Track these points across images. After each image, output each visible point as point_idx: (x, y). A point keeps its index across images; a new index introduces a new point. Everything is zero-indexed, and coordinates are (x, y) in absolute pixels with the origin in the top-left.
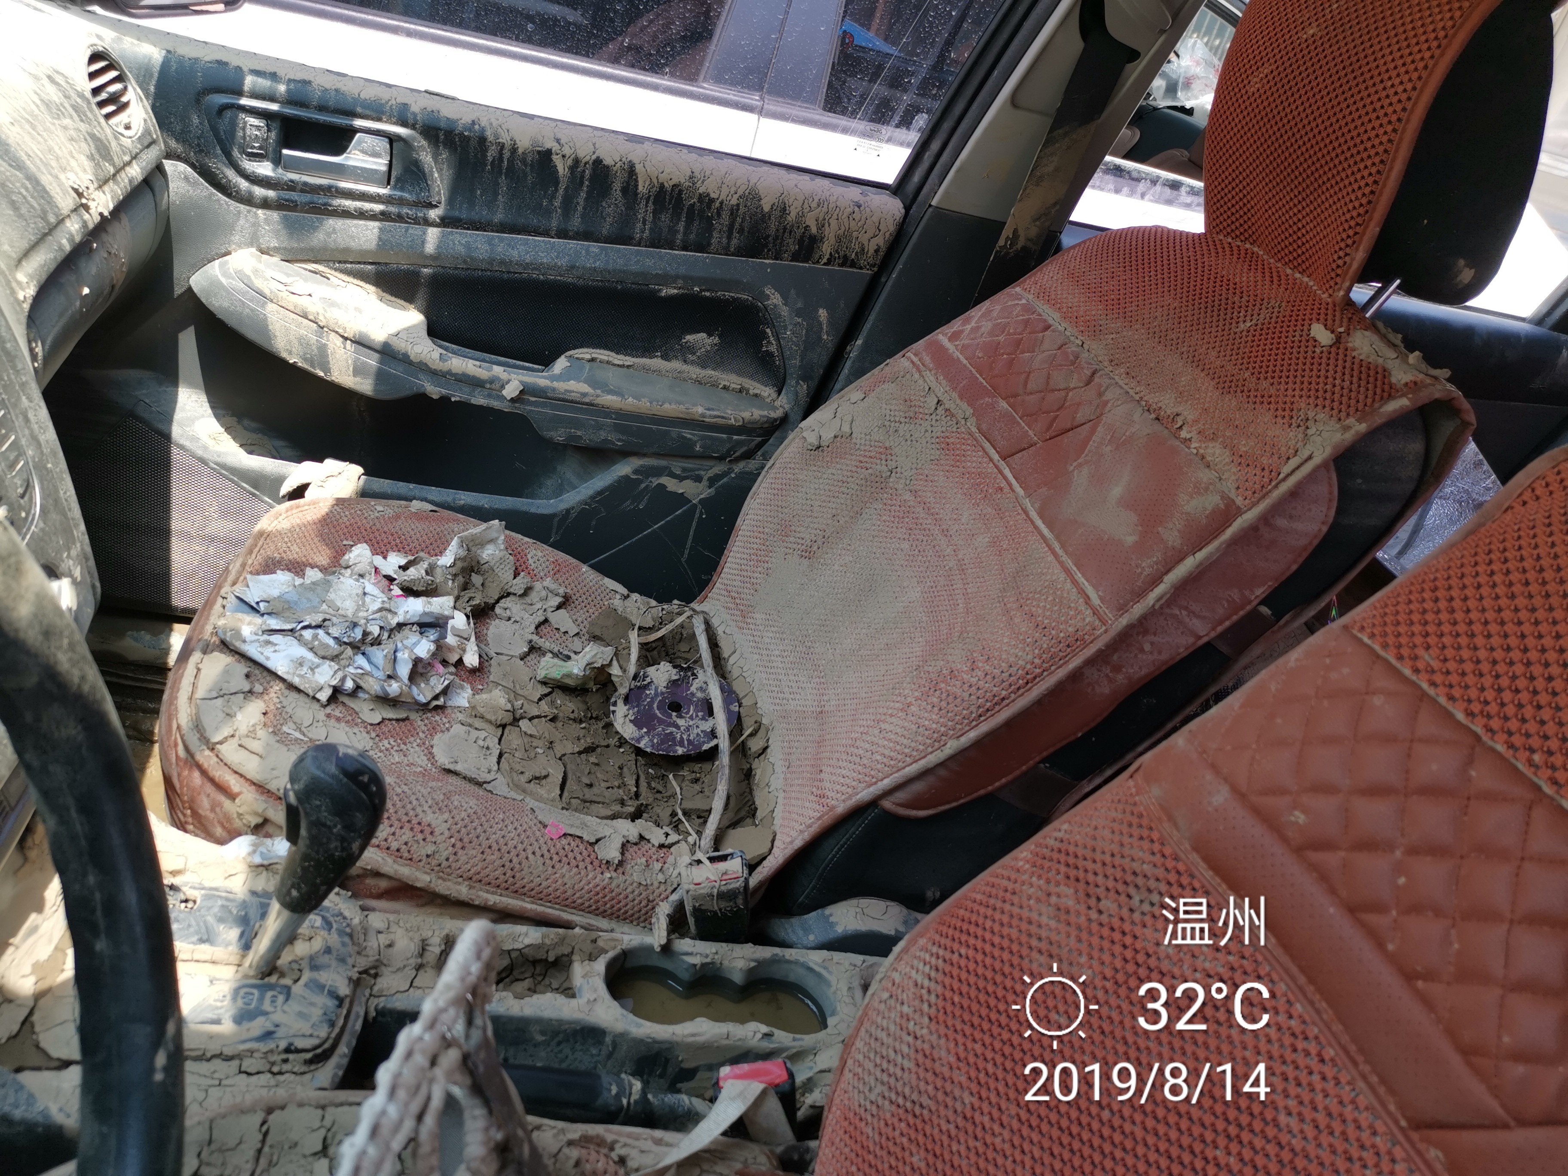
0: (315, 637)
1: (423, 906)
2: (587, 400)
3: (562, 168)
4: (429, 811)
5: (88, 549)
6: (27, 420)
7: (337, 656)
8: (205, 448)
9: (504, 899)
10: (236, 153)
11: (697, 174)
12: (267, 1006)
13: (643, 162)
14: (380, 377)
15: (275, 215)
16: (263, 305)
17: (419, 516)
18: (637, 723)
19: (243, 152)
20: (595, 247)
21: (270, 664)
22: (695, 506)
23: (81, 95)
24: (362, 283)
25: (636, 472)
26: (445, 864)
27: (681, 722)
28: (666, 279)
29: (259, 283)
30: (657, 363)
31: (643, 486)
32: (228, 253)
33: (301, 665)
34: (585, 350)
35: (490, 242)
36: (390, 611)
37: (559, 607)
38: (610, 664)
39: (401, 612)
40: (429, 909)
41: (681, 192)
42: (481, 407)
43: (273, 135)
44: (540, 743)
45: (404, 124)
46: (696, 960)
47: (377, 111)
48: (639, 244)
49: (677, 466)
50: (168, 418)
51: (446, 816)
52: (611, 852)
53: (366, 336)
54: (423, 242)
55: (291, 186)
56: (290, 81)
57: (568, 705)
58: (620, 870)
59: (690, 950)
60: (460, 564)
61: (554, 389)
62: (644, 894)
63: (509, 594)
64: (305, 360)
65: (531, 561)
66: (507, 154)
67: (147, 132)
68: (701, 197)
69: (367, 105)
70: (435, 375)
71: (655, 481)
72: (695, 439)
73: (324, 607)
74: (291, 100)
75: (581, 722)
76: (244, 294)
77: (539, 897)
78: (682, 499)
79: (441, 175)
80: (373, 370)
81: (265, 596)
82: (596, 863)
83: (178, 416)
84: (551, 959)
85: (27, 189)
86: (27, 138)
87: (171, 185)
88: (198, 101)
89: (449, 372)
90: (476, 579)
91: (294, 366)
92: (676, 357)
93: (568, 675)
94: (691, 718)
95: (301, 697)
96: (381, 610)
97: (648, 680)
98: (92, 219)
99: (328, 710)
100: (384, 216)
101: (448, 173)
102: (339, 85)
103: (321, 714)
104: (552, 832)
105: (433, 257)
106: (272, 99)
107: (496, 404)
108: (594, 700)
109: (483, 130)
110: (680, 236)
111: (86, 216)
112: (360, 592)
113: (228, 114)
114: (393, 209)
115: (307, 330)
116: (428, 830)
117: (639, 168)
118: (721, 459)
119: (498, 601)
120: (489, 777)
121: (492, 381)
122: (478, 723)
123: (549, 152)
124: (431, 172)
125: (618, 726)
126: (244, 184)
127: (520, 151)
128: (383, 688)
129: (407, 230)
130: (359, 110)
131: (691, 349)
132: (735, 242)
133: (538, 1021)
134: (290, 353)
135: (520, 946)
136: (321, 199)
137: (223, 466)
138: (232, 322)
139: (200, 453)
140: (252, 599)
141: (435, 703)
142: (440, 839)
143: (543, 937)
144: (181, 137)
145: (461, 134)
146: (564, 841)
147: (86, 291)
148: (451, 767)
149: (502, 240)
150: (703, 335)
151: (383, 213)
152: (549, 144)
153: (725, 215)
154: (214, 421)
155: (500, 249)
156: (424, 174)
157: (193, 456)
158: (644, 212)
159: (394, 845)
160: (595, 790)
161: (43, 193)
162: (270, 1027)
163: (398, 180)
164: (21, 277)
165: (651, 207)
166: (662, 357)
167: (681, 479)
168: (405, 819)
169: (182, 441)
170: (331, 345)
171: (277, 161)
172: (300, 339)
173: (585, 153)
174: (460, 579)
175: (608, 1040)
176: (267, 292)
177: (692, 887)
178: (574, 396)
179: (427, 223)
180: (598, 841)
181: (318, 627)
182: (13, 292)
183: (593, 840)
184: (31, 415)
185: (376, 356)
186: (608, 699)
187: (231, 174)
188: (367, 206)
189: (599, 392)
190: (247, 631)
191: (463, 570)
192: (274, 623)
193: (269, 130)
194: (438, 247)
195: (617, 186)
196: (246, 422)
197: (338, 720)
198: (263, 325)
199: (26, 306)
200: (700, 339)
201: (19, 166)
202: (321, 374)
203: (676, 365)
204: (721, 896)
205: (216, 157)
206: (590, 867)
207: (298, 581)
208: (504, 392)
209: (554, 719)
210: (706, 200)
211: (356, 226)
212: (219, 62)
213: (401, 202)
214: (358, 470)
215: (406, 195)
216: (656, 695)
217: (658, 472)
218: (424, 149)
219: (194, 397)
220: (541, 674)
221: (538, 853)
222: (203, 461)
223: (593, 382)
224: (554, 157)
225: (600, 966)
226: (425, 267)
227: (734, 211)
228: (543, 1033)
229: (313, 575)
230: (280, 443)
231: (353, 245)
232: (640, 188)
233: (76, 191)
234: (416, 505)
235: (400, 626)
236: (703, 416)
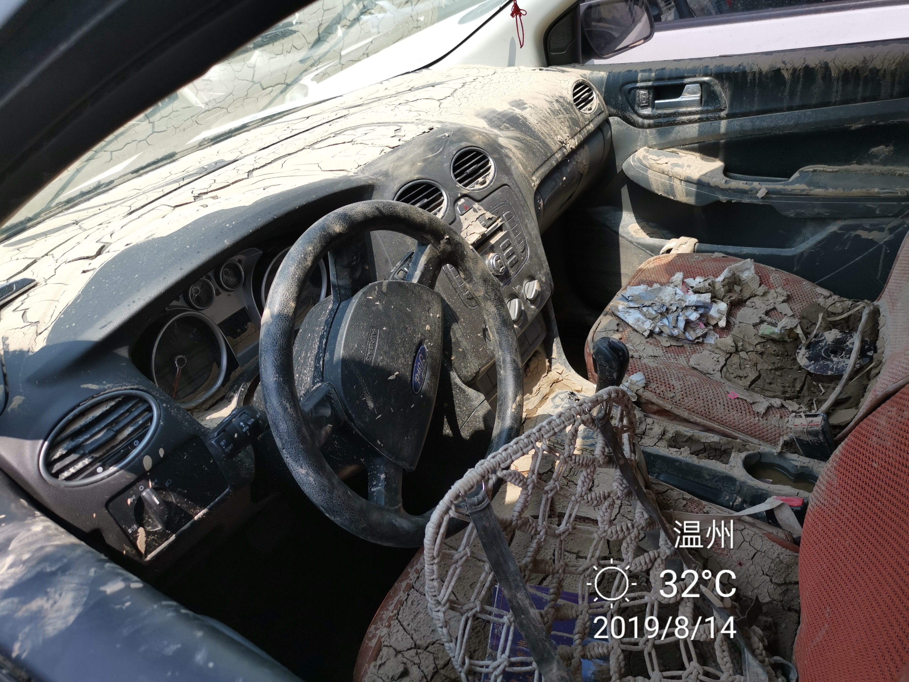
0: (647, 310)
1: (672, 420)
2: (804, 193)
3: (787, 75)
4: (674, 380)
5: (549, 271)
6: (527, 227)
7: (654, 318)
8: (632, 236)
9: (704, 421)
10: (636, 107)
11: (868, 58)
12: (594, 436)
13: (833, 61)
14: (698, 195)
15: (654, 130)
16: (647, 171)
17: (715, 260)
18: (810, 359)
19: (639, 106)
20: (809, 112)
21: (626, 320)
22: (881, 246)
23: (569, 103)
24: (693, 153)
25: (841, 229)
26: (678, 402)
27: (835, 359)
28: (855, 120)
29: (644, 162)
30: (854, 167)
31: (846, 236)
32: (636, 151)
33: (639, 321)
34: (810, 166)
35: (752, 121)
36: (683, 300)
37: (784, 302)
38: (796, 327)
39: (687, 301)
40: (674, 422)
41: (858, 71)
42: (747, 204)
43: (651, 96)
44: (750, 363)
45: (706, 75)
46: (798, 464)
47: (693, 73)
48: (835, 104)
49: (867, 222)
50: (618, 225)
51: (681, 382)
52: (761, 409)
53: (690, 178)
54: (719, 128)
55: (659, 116)
56: (657, 70)
57: (771, 348)
58: (765, 418)
59: (795, 459)
60: (727, 281)
61: (785, 190)
62: (777, 431)
63: (755, 295)
64: (665, 192)
65: (771, 279)
66: (757, 76)
67: (599, 108)
68: (871, 71)
69: (689, 71)
70: (724, 191)
71: (853, 233)
72: (875, 207)
73: (657, 299)
74: (657, 79)
75: (778, 356)
76: (639, 167)
77: (722, 423)
78: (871, 242)
79: (726, 95)
80: (695, 193)
81: (632, 294)
82: (752, 412)
83: (622, 224)
84: (723, 449)
85: (540, 146)
86: (543, 127)
87: (612, 127)
88: (621, 90)
89: (730, 189)
90: (737, 288)
91: (661, 196)
92: (866, 162)
93: (773, 333)
94: (842, 357)
95: (638, 334)
96: (679, 300)
97: (823, 338)
98: (567, 151)
99: (648, 340)
100: (700, 120)
101: (728, 93)
102: (678, 66)
103: (644, 341)
104: (731, 396)
105: (724, 134)
106: (649, 81)
107: (755, 201)
108: (789, 346)
109: (745, 67)
110: (860, 95)
111: (565, 150)
112: (674, 293)
113: (633, 91)
114: (704, 116)
115: (664, 179)
116: (672, 387)
117: (831, 65)
118: (896, 216)
119: (749, 298)
120: (712, 372)
121: (751, 190)
122: (717, 351)
123: (779, 70)
124: (721, 94)
125: (798, 360)
126: (640, 120)
127: (764, 73)
128: (671, 332)
129: (711, 124)
130: (686, 75)
131: (876, 156)
132: (897, 90)
133: (706, 469)
134: (659, 190)
135: (709, 441)
136: (672, 119)
137: (639, 244)
138: (636, 181)
139: (630, 239)
140: (627, 296)
141: (697, 341)
142: (677, 391)
143: (720, 439)
144: (615, 107)
145: (734, 72)
146: (737, 401)
147: (565, 178)
148: (695, 366)
149: (758, 119)
150: (882, 147)
151: (699, 119)
152: (780, 65)
153: (888, 77)
154: (637, 224)
155: (757, 123)
156: (717, 96)
157: (628, 240)
158: (837, 86)
159: (658, 391)
160: (772, 386)
161: (546, 146)
162: (593, 442)
163: (705, 102)
164: (534, 178)
165: (840, 83)
166: (857, 163)
167: (870, 230)
168: (663, 381)
169: (623, 235)
170: (675, 184)
171: (653, 106)
172: (663, 184)
173: (799, 64)
174: (727, 287)
175: (737, 483)
176: (648, 165)
177: (793, 426)
178: (798, 192)
179: (721, 118)
180: (754, 403)
181: (649, 306)
182: (530, 184)
183: (751, 402)
184: (529, 225)
185: (695, 186)
186: (798, 346)
187: (635, 117)
188: (692, 117)
189: (812, 188)
190: (620, 307)
191: (728, 283)
192: (632, 305)
193: (649, 94)
194: (727, 129)
195: (819, 77)
196: (650, 224)
197: (651, 344)
198: (647, 179)
199: (535, 188)
200: (881, 150)
201: (538, 138)
202: (672, 198)
203: (866, 166)
204: (809, 433)
205: (629, 111)
206: (748, 414)
207: (649, 289)
208: (758, 195)
209: (762, 354)
210: (874, 72)
211: (688, 127)
212: (629, 71)
213: (707, 112)
214: (695, 240)
215: (710, 108)
216: (825, 345)
217: (856, 228)
218: (716, 84)
219: (629, 215)
220: (760, 332)
221: (722, 404)
222: (631, 242)
223: (809, 184)
224: (782, 71)
225: (743, 455)
226: (722, 139)
227: (893, 74)
228: (709, 475)
229: (656, 286)
230: (665, 232)
231: (688, 136)
232: (833, 75)
233: (560, 142)
234: (716, 254)
235: (687, 307)
236: (878, 193)
